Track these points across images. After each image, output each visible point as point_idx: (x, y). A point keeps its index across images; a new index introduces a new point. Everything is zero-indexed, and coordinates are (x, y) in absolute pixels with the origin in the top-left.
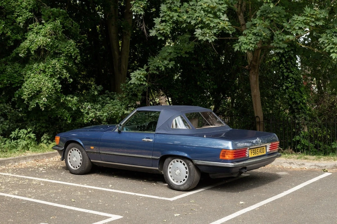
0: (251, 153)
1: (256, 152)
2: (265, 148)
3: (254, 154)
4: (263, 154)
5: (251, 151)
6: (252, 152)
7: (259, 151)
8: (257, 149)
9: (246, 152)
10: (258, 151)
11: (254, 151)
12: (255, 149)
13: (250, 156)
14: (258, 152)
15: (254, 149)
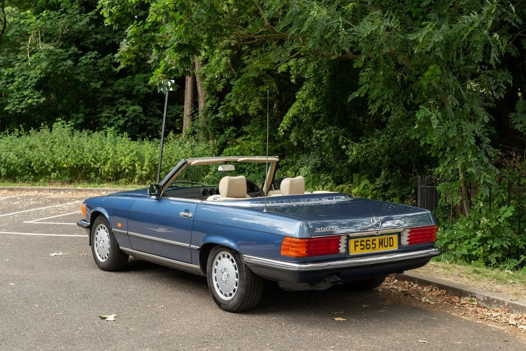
0: (356, 246)
1: (369, 245)
2: (395, 237)
3: (361, 249)
4: (389, 249)
5: (356, 242)
6: (359, 244)
7: (377, 242)
8: (371, 239)
9: (340, 245)
10: (374, 242)
11: (363, 243)
12: (365, 239)
13: (352, 253)
14: (373, 244)
15: (362, 239)
